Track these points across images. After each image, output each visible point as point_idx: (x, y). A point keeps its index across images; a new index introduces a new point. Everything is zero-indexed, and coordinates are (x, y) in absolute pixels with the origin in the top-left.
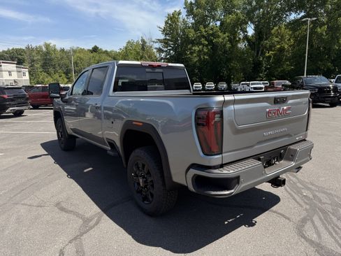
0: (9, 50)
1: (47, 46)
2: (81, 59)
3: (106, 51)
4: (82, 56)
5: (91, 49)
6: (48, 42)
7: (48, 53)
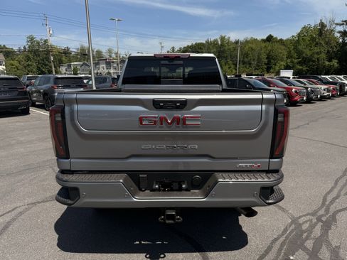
0: (192, 45)
1: (222, 39)
2: (252, 49)
3: (281, 40)
4: (254, 46)
5: (265, 38)
6: (223, 35)
7: (222, 45)
